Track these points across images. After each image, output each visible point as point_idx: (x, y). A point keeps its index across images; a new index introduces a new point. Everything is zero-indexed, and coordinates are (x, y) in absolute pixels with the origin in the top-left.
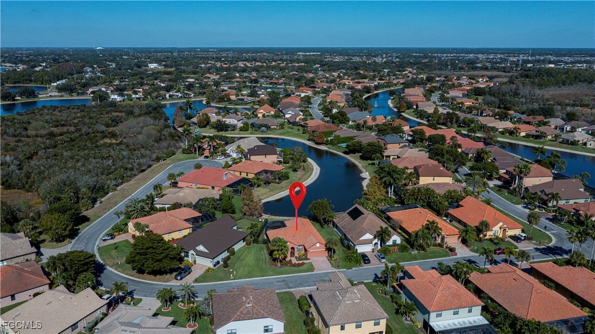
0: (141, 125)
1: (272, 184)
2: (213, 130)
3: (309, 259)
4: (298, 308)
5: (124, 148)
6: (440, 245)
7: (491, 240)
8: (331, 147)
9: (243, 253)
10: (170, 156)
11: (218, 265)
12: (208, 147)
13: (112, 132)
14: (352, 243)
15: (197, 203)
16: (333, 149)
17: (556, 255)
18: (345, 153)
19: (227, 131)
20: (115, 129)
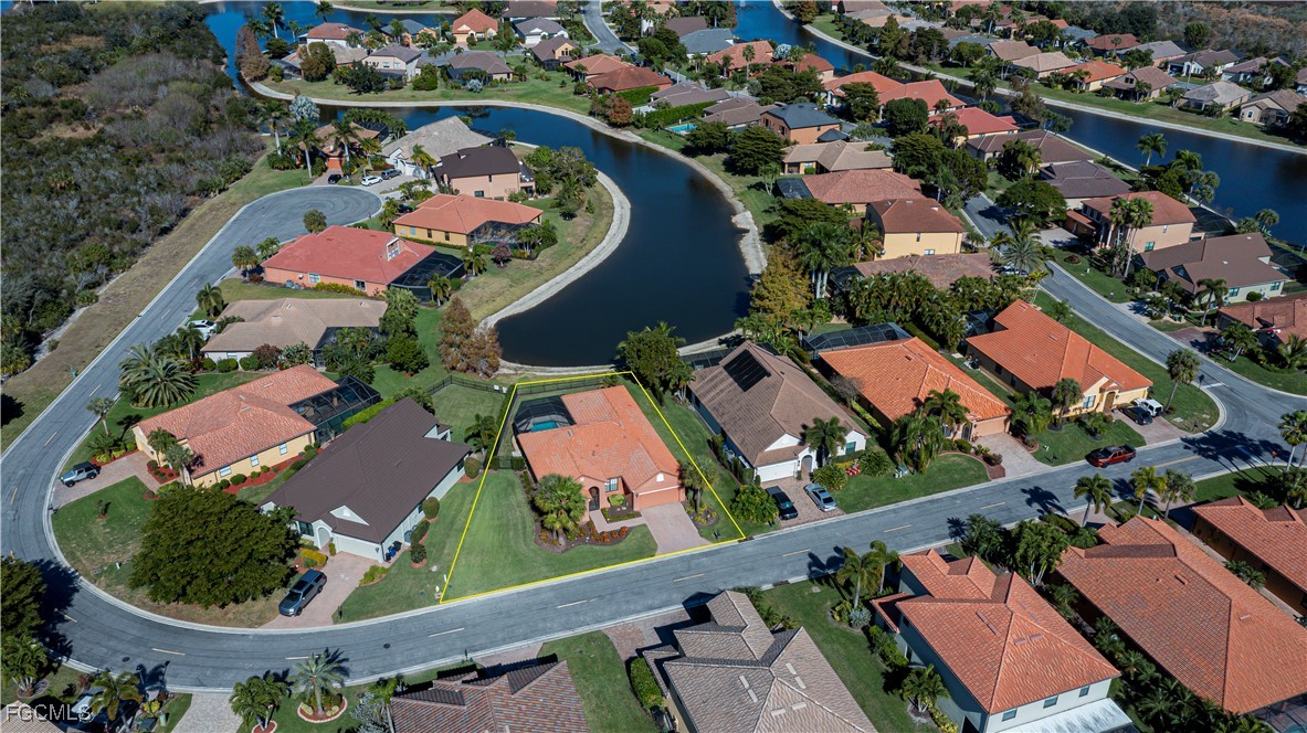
0: (152, 78)
1: (515, 261)
2: (344, 89)
3: (638, 515)
4: (629, 693)
5: (108, 156)
6: (961, 447)
7: (1079, 420)
8: (650, 136)
9: (462, 504)
10: (238, 179)
11: (398, 554)
12: (335, 150)
13: (72, 102)
14: (746, 460)
15: (321, 343)
16: (655, 142)
17: (1236, 460)
18: (687, 151)
19: (382, 90)
20: (80, 90)
